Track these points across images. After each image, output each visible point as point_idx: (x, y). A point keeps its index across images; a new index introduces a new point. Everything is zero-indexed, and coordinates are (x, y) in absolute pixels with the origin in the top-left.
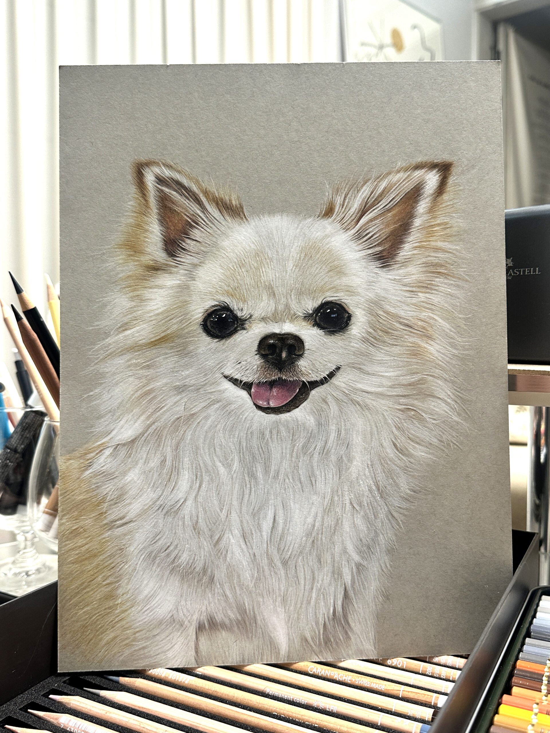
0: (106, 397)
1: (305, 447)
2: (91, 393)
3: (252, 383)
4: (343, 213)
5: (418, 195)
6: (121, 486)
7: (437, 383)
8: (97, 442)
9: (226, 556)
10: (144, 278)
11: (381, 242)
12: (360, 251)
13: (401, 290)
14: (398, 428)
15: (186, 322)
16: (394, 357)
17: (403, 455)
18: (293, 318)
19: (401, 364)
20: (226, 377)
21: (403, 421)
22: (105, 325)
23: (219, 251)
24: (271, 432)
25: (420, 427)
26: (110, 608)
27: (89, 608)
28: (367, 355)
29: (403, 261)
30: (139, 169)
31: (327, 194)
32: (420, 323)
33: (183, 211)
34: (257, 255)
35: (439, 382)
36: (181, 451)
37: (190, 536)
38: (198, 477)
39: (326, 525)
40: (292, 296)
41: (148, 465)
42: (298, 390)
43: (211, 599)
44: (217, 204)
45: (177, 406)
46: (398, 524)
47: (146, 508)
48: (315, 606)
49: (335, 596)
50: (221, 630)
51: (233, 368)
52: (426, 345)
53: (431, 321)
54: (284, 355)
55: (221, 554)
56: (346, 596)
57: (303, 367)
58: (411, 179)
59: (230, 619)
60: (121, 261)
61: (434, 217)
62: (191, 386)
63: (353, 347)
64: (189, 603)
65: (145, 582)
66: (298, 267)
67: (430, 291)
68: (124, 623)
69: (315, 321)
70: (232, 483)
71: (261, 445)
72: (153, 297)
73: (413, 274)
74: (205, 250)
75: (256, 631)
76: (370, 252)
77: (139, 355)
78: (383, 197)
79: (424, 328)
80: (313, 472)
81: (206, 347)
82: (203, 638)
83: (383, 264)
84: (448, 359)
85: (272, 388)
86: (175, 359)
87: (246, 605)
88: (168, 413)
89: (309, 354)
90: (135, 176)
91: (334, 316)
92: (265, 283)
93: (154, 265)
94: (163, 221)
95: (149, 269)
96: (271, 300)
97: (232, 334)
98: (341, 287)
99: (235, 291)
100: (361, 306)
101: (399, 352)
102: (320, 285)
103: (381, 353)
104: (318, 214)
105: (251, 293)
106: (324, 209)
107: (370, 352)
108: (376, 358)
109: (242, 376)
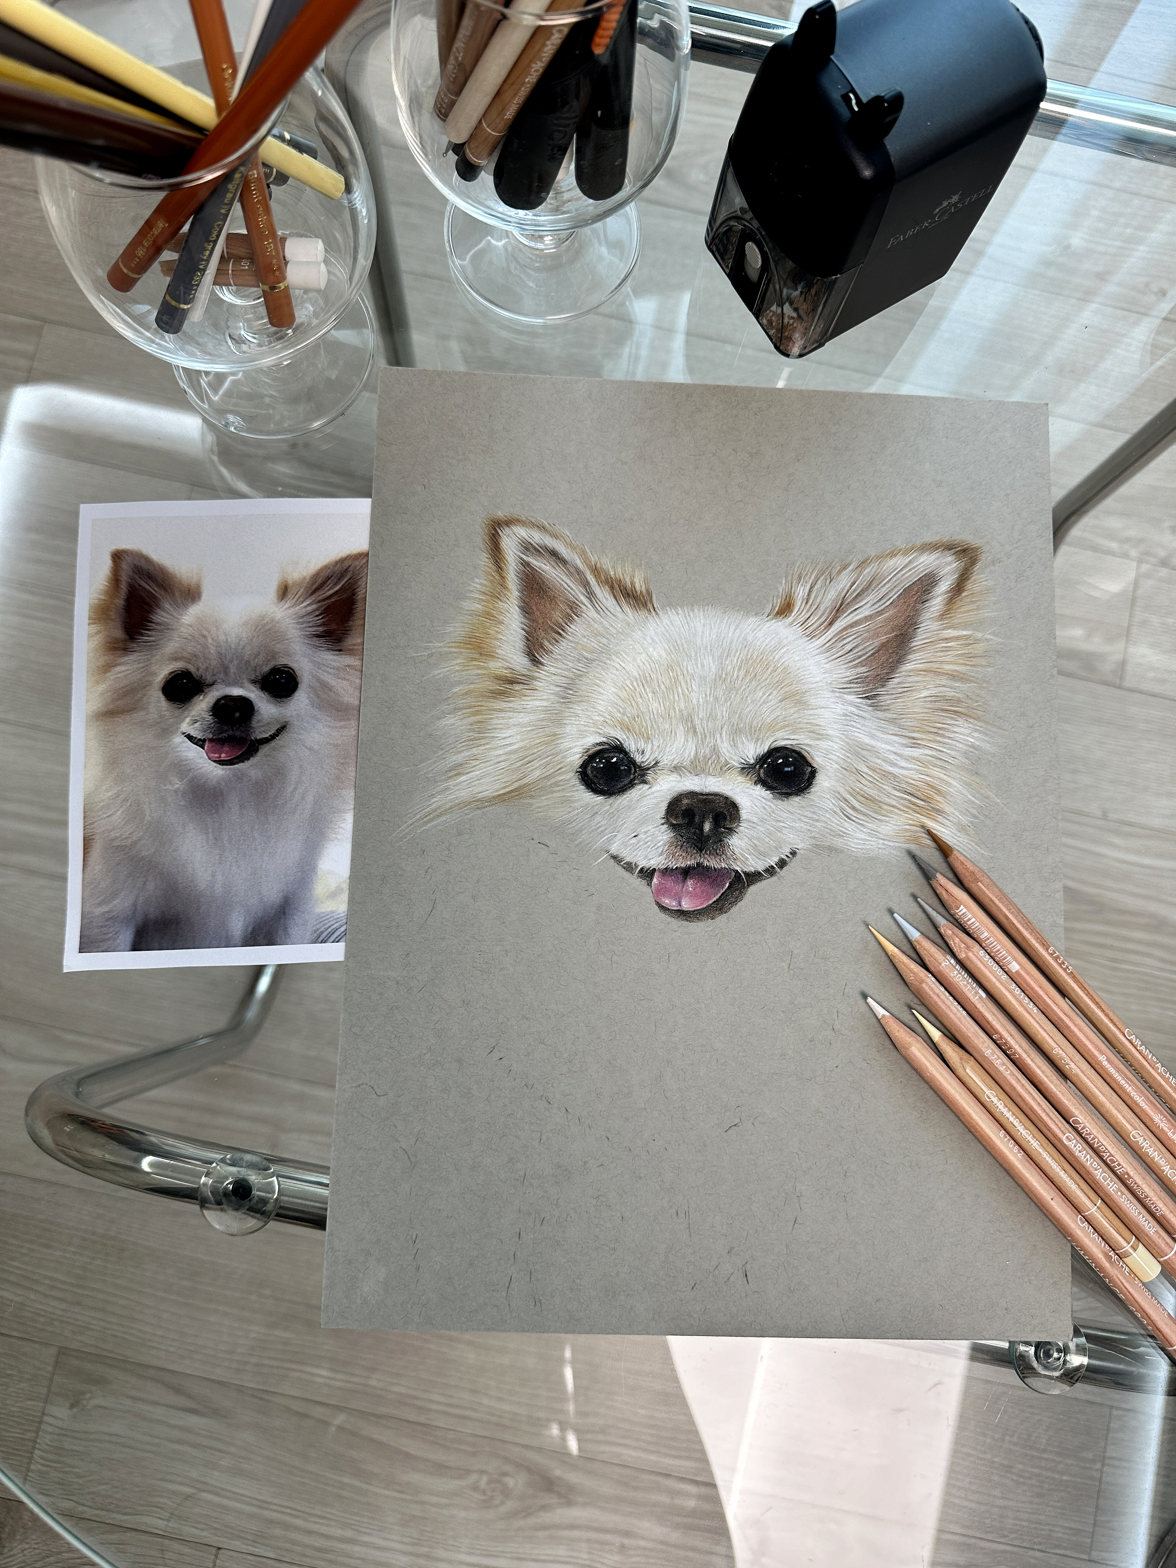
3: (654, 870)
4: (808, 611)
5: (927, 591)
10: (495, 696)
11: (867, 658)
12: (835, 671)
15: (554, 767)
18: (725, 768)
20: (613, 858)
23: (611, 659)
28: (839, 835)
29: (898, 691)
30: (495, 530)
31: (783, 582)
32: (925, 788)
33: (560, 595)
34: (670, 667)
40: (724, 735)
42: (727, 885)
44: (612, 588)
51: (625, 843)
53: (942, 787)
54: (707, 827)
57: (736, 847)
58: (914, 568)
61: (949, 627)
67: (942, 740)
69: (759, 775)
78: (869, 591)
83: (868, 692)
85: (686, 879)
89: (747, 828)
90: (487, 539)
91: (789, 769)
92: (680, 711)
93: (508, 675)
94: (526, 610)
95: (499, 682)
96: (690, 740)
97: (626, 789)
98: (801, 726)
99: (633, 722)
100: (831, 756)
101: (891, 833)
102: (769, 720)
103: (864, 832)
104: (768, 610)
105: (658, 727)
106: (778, 603)
107: (845, 830)
108: (855, 840)
109: (639, 857)
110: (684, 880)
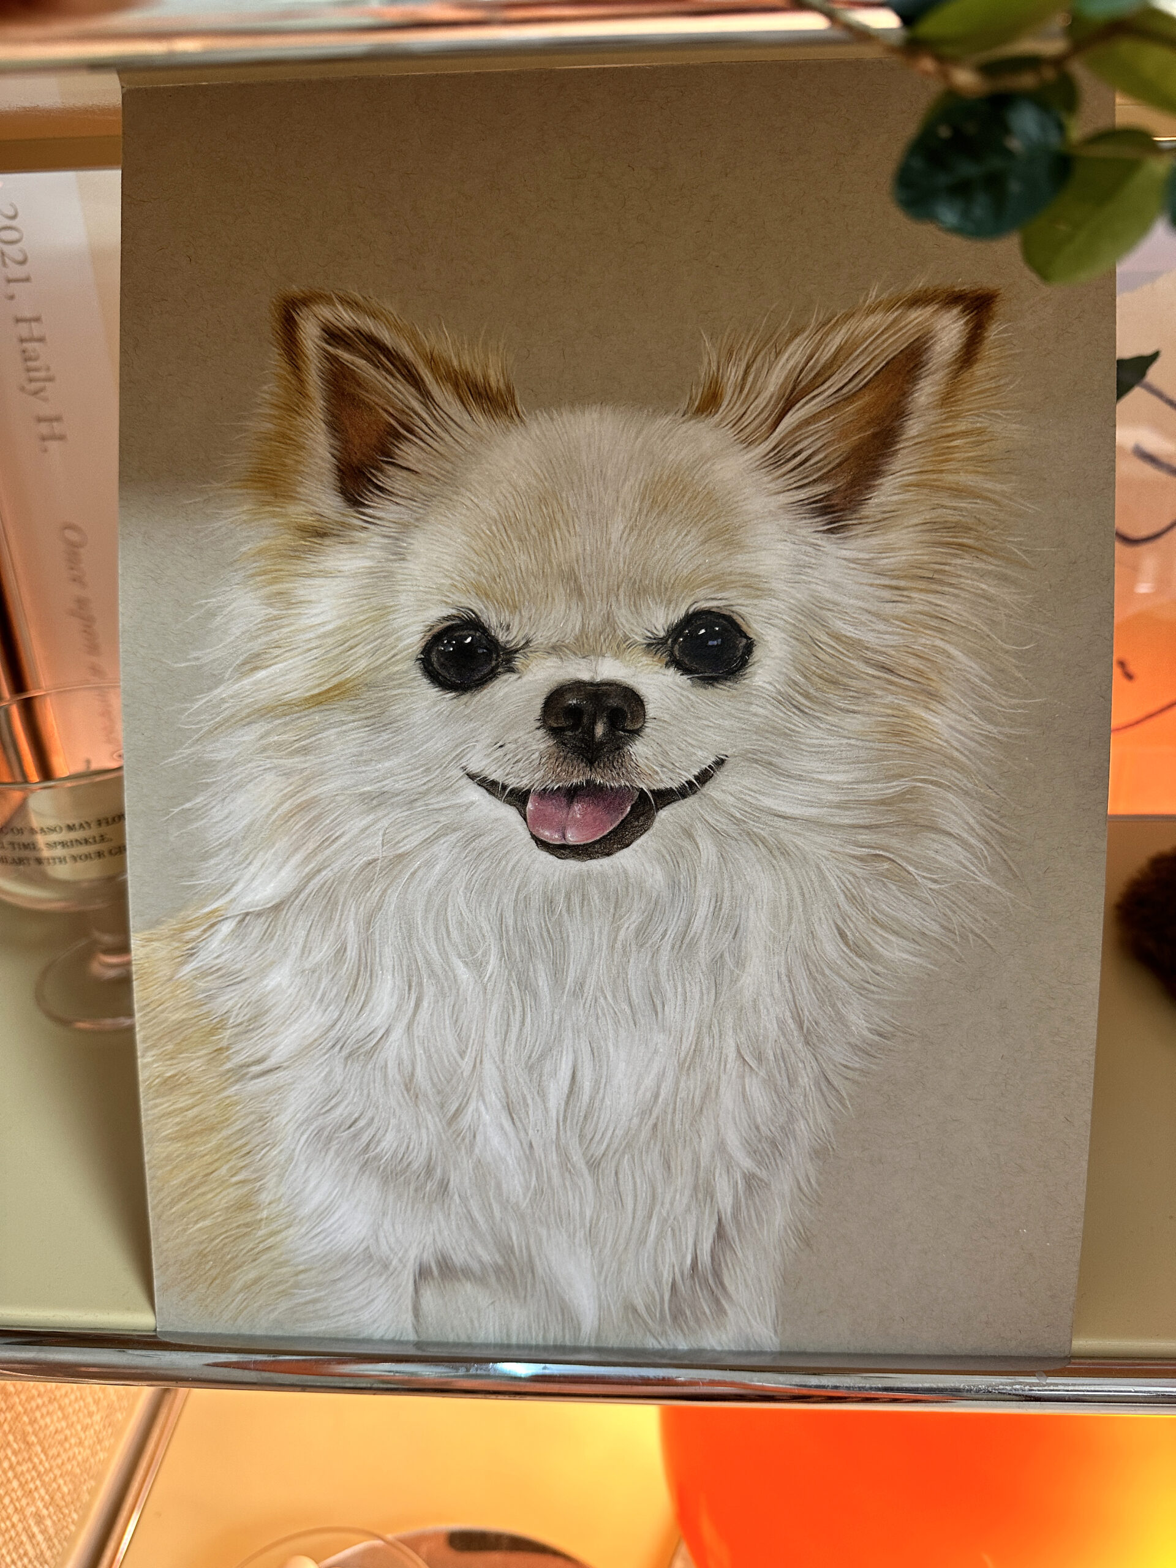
0: (217, 813)
1: (642, 933)
2: (188, 805)
3: (529, 791)
4: (742, 404)
5: (916, 366)
6: (254, 998)
7: (948, 801)
8: (204, 906)
9: (472, 1144)
10: (294, 554)
11: (829, 471)
12: (779, 493)
13: (871, 585)
14: (852, 899)
15: (385, 654)
16: (849, 738)
17: (860, 956)
18: (622, 647)
19: (863, 754)
20: (471, 777)
21: (862, 881)
22: (211, 657)
23: (457, 494)
24: (568, 898)
25: (902, 897)
26: (246, 1225)
27: (207, 1222)
28: (785, 734)
29: (879, 517)
30: (288, 312)
31: (706, 360)
32: (913, 662)
33: (381, 402)
34: (543, 501)
35: (951, 797)
36: (377, 933)
37: (399, 1103)
38: (412, 984)
39: (682, 1094)
40: (621, 597)
41: (310, 958)
42: (629, 809)
43: (443, 1223)
44: (456, 386)
45: (368, 837)
46: (841, 1100)
47: (307, 1042)
48: (656, 1250)
49: (697, 1234)
50: (464, 1282)
51: (488, 755)
52: (923, 714)
53: (940, 659)
54: (600, 730)
55: (463, 1139)
56: (720, 1234)
57: (641, 757)
58: (901, 329)
59: (481, 1262)
60: (244, 517)
61: (952, 417)
62: (397, 795)
63: (755, 715)
64: (399, 1228)
65: (312, 1185)
66: (636, 533)
67: (939, 588)
68: (275, 1253)
69: (672, 654)
70: (485, 1000)
71: (546, 925)
72: (313, 597)
73: (900, 549)
74: (427, 489)
75: (533, 1286)
76: (803, 496)
77: (286, 724)
78: (835, 367)
79: (920, 673)
80: (658, 982)
81: (429, 709)
82: (429, 1293)
83: (831, 523)
84: (973, 744)
85: (572, 802)
86: (362, 734)
87: (514, 1238)
88: (348, 852)
89: (656, 730)
90: (278, 327)
91: (715, 643)
92: (559, 566)
93: (315, 524)
94: (335, 426)
95: (304, 534)
96: (574, 606)
97: (486, 681)
98: (733, 578)
99: (493, 585)
100: (776, 621)
101: (860, 728)
102: (685, 572)
103: (819, 727)
104: (683, 407)
105: (528, 590)
106: (699, 393)
107: (793, 727)
108: (808, 741)
109: (507, 775)
110: (570, 803)
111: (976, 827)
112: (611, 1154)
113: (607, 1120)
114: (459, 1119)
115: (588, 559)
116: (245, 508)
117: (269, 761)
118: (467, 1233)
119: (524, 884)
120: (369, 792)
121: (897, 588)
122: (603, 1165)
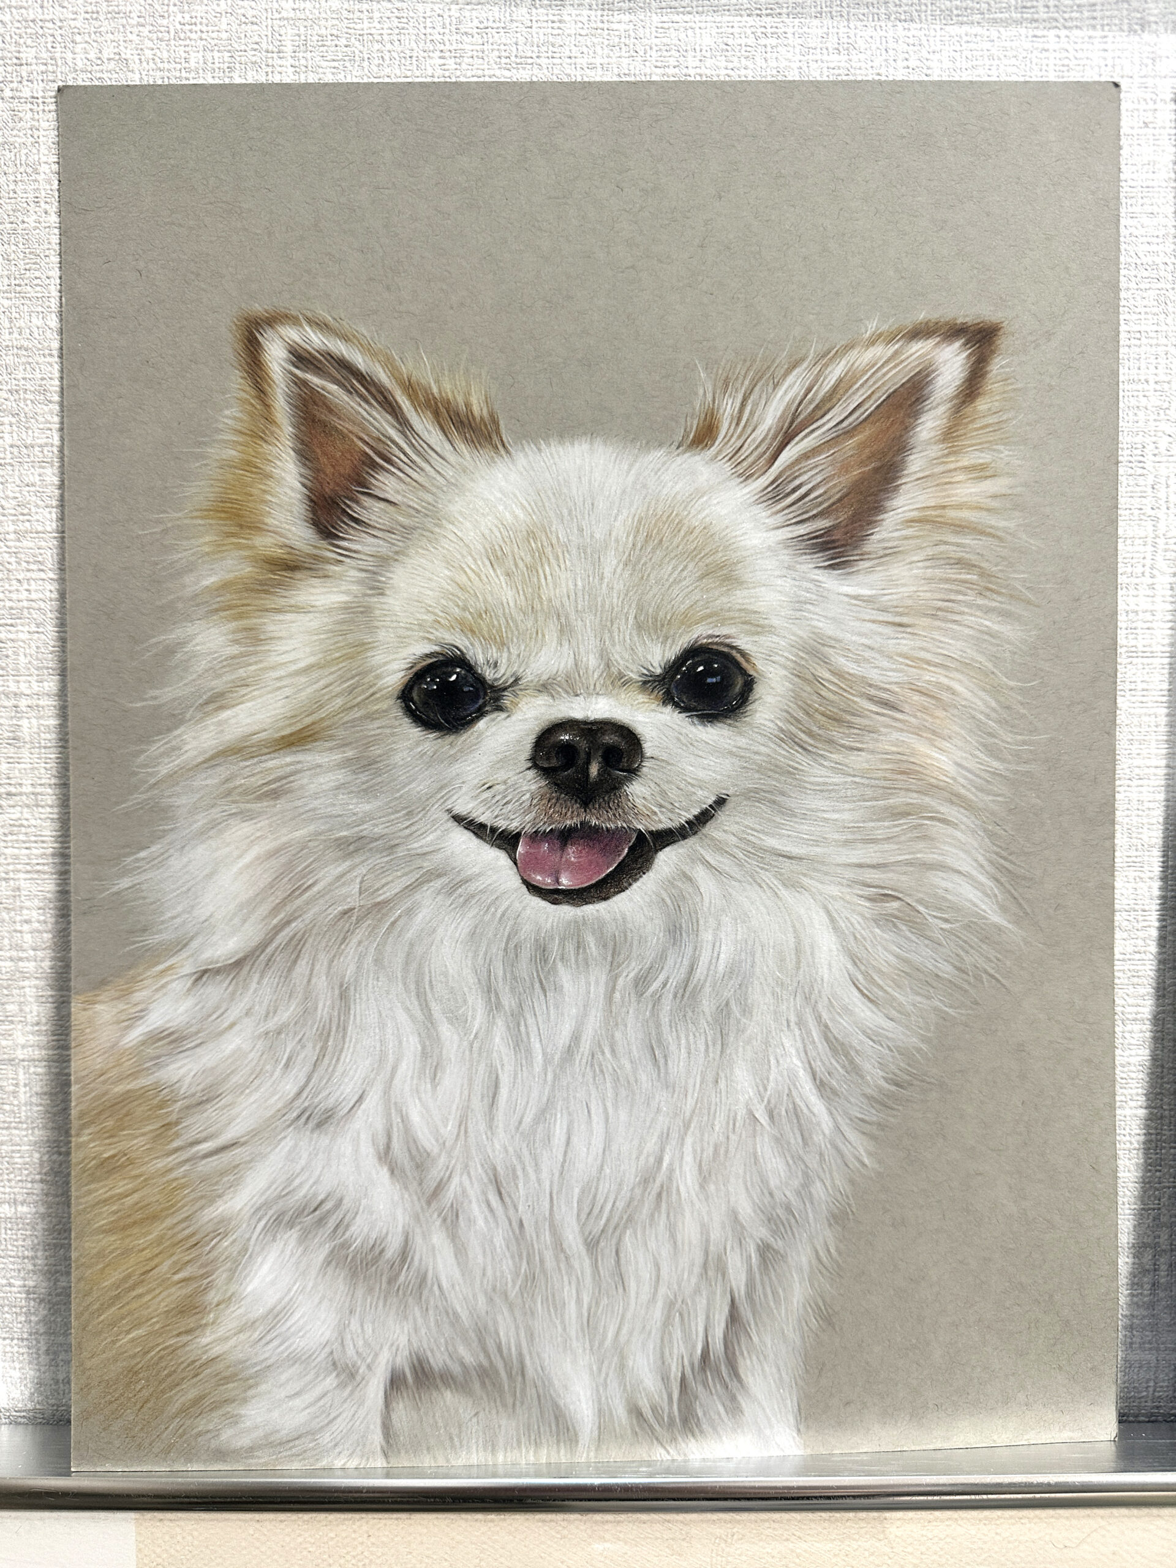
0: (176, 863)
1: (641, 981)
2: (142, 854)
3: (518, 835)
4: (739, 437)
5: (917, 400)
7: (955, 839)
8: (156, 964)
9: (454, 1227)
10: (263, 588)
11: (829, 507)
12: (778, 528)
14: (862, 941)
15: (363, 692)
16: (854, 776)
18: (617, 684)
19: (869, 792)
20: (458, 819)
21: (872, 924)
22: (171, 697)
23: (440, 526)
24: (562, 945)
25: (914, 938)
26: (189, 1332)
27: (142, 1331)
28: (789, 772)
29: (881, 553)
30: (251, 333)
31: (701, 392)
32: (918, 699)
33: (355, 429)
34: (532, 535)
35: (959, 835)
40: (616, 631)
41: (276, 1018)
42: (626, 851)
43: (420, 1321)
44: (436, 413)
45: (344, 884)
46: (859, 1158)
47: (268, 1114)
48: (662, 1339)
49: (708, 1318)
50: (443, 1389)
51: (474, 798)
52: (928, 751)
53: (944, 695)
54: (594, 770)
55: (445, 1221)
56: (734, 1318)
57: (638, 797)
58: (901, 362)
59: (462, 1364)
60: (207, 549)
61: (955, 452)
62: (376, 840)
63: (757, 753)
64: (368, 1327)
66: (630, 567)
67: (943, 625)
68: (221, 1365)
69: (669, 692)
70: (471, 1063)
71: (538, 977)
72: (283, 634)
73: (904, 584)
74: (407, 522)
75: (523, 1390)
76: (802, 532)
77: (253, 767)
78: (834, 400)
79: (924, 710)
80: (659, 1036)
81: (411, 749)
82: (401, 1405)
83: (832, 559)
84: (981, 782)
85: (565, 845)
87: (501, 1334)
88: (321, 901)
89: (653, 769)
90: (240, 349)
91: (714, 680)
92: (549, 602)
93: (285, 557)
94: (306, 454)
95: (272, 567)
96: (565, 643)
97: (472, 721)
98: (731, 614)
99: (479, 619)
100: (777, 658)
101: (865, 765)
102: (682, 608)
103: (824, 766)
104: (678, 439)
105: (517, 627)
106: (694, 426)
107: (796, 765)
108: (812, 779)
109: (496, 817)
110: (563, 846)
111: (985, 863)
112: (611, 1231)
113: (606, 1191)
114: (441, 1196)
115: (580, 594)
116: (207, 539)
117: (234, 806)
118: (447, 1330)
119: (514, 932)
120: (345, 837)
121: (900, 625)
122: (602, 1244)
